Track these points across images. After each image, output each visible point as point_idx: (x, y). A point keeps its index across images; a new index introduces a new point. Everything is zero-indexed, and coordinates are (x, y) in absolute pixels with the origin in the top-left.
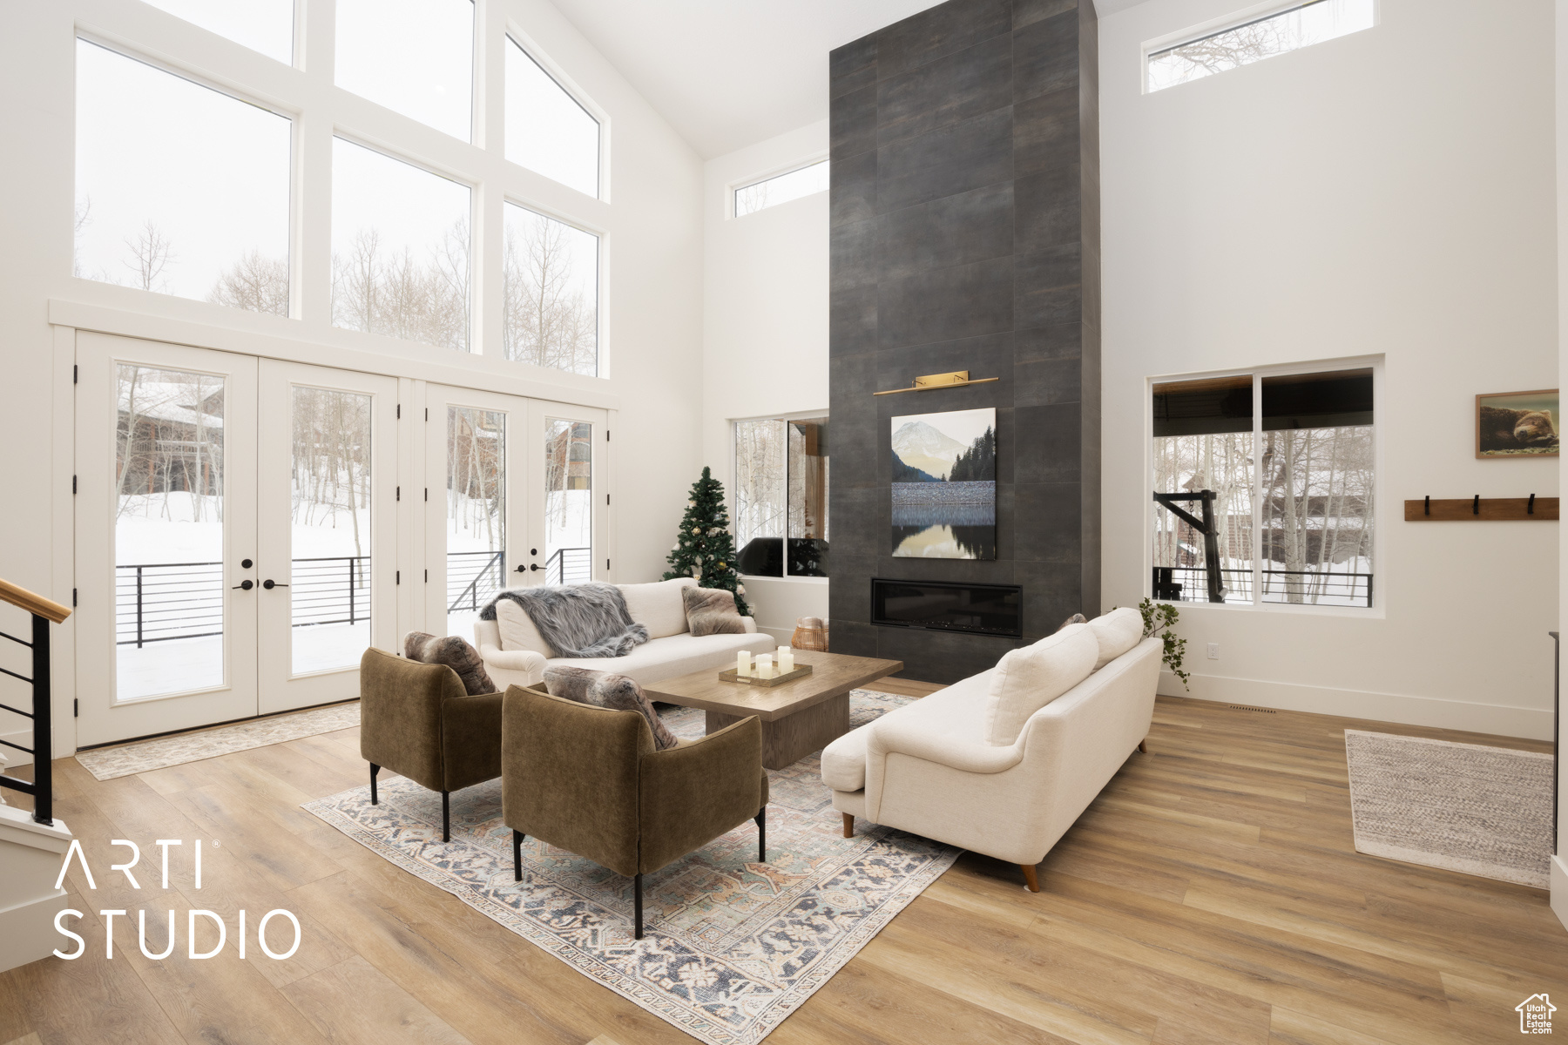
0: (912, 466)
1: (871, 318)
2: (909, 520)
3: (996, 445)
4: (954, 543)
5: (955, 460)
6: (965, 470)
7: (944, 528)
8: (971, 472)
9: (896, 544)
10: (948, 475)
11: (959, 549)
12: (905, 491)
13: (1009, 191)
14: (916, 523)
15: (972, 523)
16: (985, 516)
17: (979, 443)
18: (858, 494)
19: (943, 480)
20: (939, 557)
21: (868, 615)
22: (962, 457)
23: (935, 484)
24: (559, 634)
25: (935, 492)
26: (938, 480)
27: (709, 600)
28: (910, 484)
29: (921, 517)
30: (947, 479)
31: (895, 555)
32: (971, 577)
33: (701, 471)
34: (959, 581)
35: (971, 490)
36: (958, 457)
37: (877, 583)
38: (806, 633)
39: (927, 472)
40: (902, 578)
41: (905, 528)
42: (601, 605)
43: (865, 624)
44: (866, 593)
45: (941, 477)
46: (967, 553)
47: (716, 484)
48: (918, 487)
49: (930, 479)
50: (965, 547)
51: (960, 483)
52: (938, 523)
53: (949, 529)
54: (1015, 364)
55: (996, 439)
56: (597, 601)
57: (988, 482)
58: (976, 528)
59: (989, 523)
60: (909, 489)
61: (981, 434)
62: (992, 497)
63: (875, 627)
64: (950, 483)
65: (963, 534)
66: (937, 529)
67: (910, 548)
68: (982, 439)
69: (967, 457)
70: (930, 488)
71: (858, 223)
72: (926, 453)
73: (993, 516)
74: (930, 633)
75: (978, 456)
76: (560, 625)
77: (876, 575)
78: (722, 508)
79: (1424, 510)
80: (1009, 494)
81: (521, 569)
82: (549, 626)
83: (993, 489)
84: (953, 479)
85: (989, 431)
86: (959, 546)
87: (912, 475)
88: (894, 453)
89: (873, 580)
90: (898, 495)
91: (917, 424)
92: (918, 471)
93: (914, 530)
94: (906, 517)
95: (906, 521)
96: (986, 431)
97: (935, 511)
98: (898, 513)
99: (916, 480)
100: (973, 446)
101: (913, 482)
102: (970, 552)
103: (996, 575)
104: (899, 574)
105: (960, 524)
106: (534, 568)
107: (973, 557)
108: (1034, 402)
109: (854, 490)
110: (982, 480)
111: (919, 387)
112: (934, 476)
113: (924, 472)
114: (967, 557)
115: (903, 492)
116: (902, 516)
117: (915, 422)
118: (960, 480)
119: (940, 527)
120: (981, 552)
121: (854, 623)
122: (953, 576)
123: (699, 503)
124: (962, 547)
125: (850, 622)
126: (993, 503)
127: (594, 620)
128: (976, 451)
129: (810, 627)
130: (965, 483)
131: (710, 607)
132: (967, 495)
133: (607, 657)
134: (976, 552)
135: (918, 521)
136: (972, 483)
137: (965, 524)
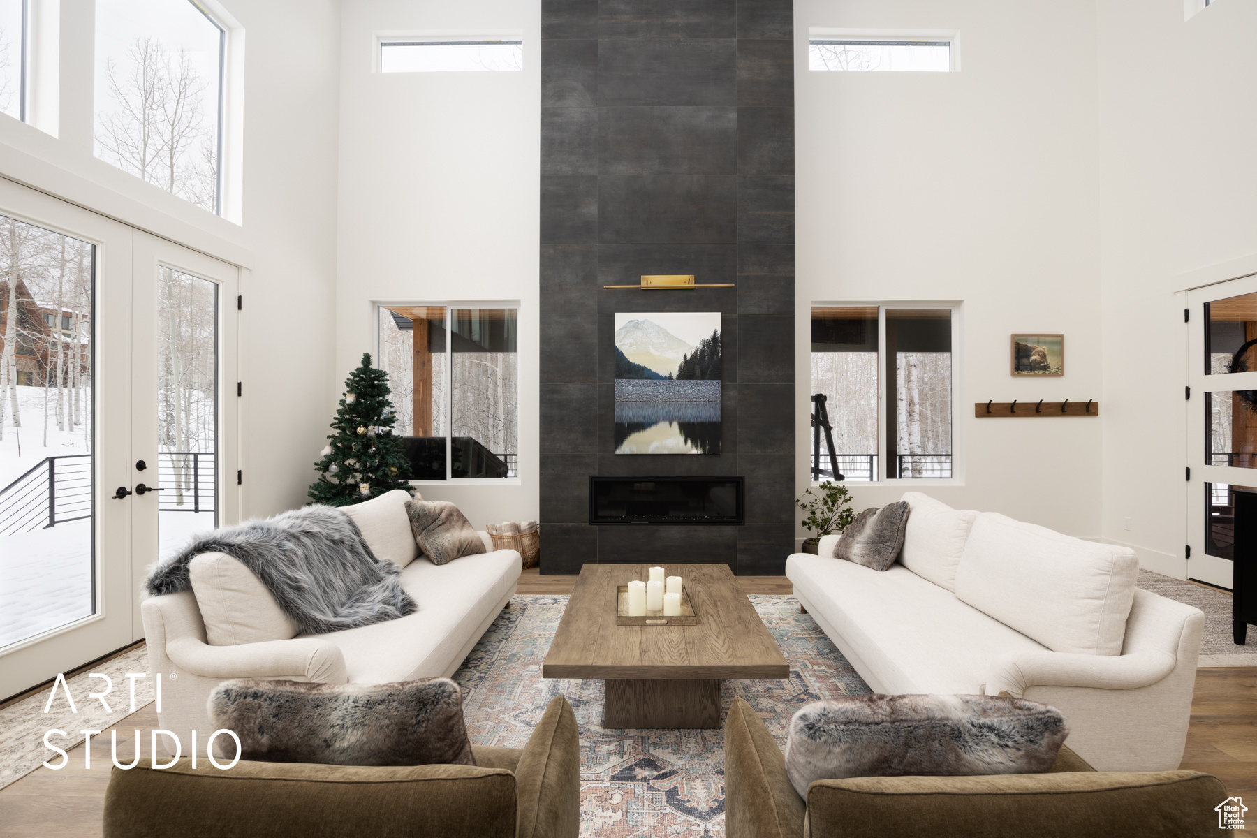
0: (637, 363)
1: (591, 210)
2: (634, 416)
3: (721, 347)
4: (682, 439)
5: (682, 359)
6: (692, 369)
7: (671, 424)
8: (698, 372)
9: (619, 441)
10: (675, 374)
11: (686, 444)
12: (630, 388)
13: (733, 116)
14: (641, 420)
15: (699, 420)
16: (710, 413)
17: (706, 344)
18: (574, 390)
19: (670, 378)
20: (666, 452)
21: (587, 516)
22: (689, 357)
23: (661, 382)
24: (308, 596)
25: (662, 389)
26: (665, 378)
27: (443, 515)
28: (635, 381)
29: (647, 414)
30: (675, 377)
31: (618, 452)
32: (696, 471)
33: (361, 358)
34: (685, 475)
35: (698, 388)
36: (685, 357)
37: (595, 482)
38: (506, 540)
39: (653, 370)
40: (625, 475)
41: (629, 424)
42: (342, 542)
43: (583, 525)
44: (585, 492)
45: (667, 375)
46: (694, 448)
47: (380, 375)
48: (644, 384)
49: (656, 377)
50: (692, 442)
51: (687, 381)
52: (664, 419)
53: (675, 426)
54: (738, 274)
55: (722, 342)
56: (337, 536)
57: (715, 382)
58: (702, 424)
59: (715, 420)
60: (634, 386)
61: (708, 336)
62: (718, 395)
63: (595, 527)
64: (677, 382)
65: (690, 430)
66: (663, 425)
67: (633, 445)
68: (708, 341)
69: (694, 357)
70: (656, 385)
71: (576, 108)
72: (652, 351)
73: (719, 413)
74: (655, 527)
75: (705, 357)
76: (306, 583)
77: (596, 473)
78: (389, 404)
79: (987, 410)
80: (733, 393)
81: (122, 493)
82: (292, 587)
83: (719, 388)
84: (679, 377)
85: (715, 334)
86: (686, 441)
87: (638, 372)
88: (618, 350)
89: (592, 478)
90: (621, 392)
91: (643, 322)
92: (643, 368)
93: (640, 427)
94: (630, 414)
95: (630, 418)
96: (712, 333)
97: (662, 408)
98: (621, 410)
99: (642, 377)
100: (700, 347)
101: (638, 379)
102: (697, 447)
103: (721, 468)
104: (622, 471)
105: (687, 420)
106: (141, 489)
107: (700, 451)
108: (756, 310)
109: (570, 385)
110: (709, 379)
111: (644, 284)
112: (660, 374)
113: (650, 370)
114: (694, 451)
115: (626, 389)
116: (625, 413)
117: (641, 320)
118: (687, 379)
119: (667, 424)
120: (708, 447)
121: (570, 524)
122: (679, 471)
123: (359, 396)
124: (689, 442)
125: (565, 524)
126: (719, 401)
127: (339, 564)
128: (702, 352)
129: (510, 534)
130: (692, 381)
131: (447, 525)
132: (694, 393)
133: (392, 619)
134: (703, 447)
135: (644, 418)
136: (699, 381)
137: (692, 420)
